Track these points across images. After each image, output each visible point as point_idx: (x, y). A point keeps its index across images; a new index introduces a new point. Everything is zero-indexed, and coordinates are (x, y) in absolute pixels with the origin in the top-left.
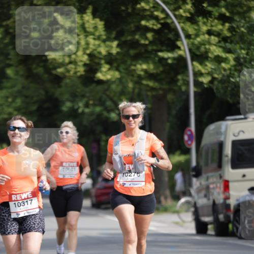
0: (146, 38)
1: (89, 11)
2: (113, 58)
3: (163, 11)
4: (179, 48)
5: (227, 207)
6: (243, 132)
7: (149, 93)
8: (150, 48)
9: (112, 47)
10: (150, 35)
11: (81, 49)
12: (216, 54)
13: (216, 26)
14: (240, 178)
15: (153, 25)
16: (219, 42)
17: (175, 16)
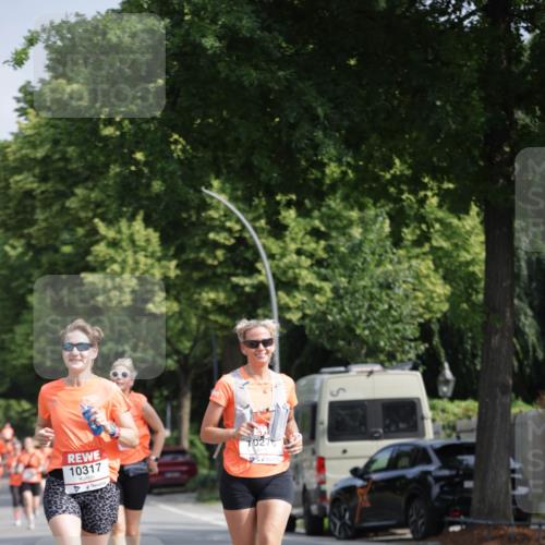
0: (215, 257)
1: (140, 217)
2: (171, 283)
3: (238, 221)
4: (259, 272)
5: (322, 494)
6: (343, 390)
7: (219, 333)
8: (219, 271)
9: (169, 269)
10: (220, 253)
11: (128, 269)
12: (308, 281)
13: (308, 243)
14: (339, 454)
15: (225, 239)
16: (312, 265)
17: (255, 229)
